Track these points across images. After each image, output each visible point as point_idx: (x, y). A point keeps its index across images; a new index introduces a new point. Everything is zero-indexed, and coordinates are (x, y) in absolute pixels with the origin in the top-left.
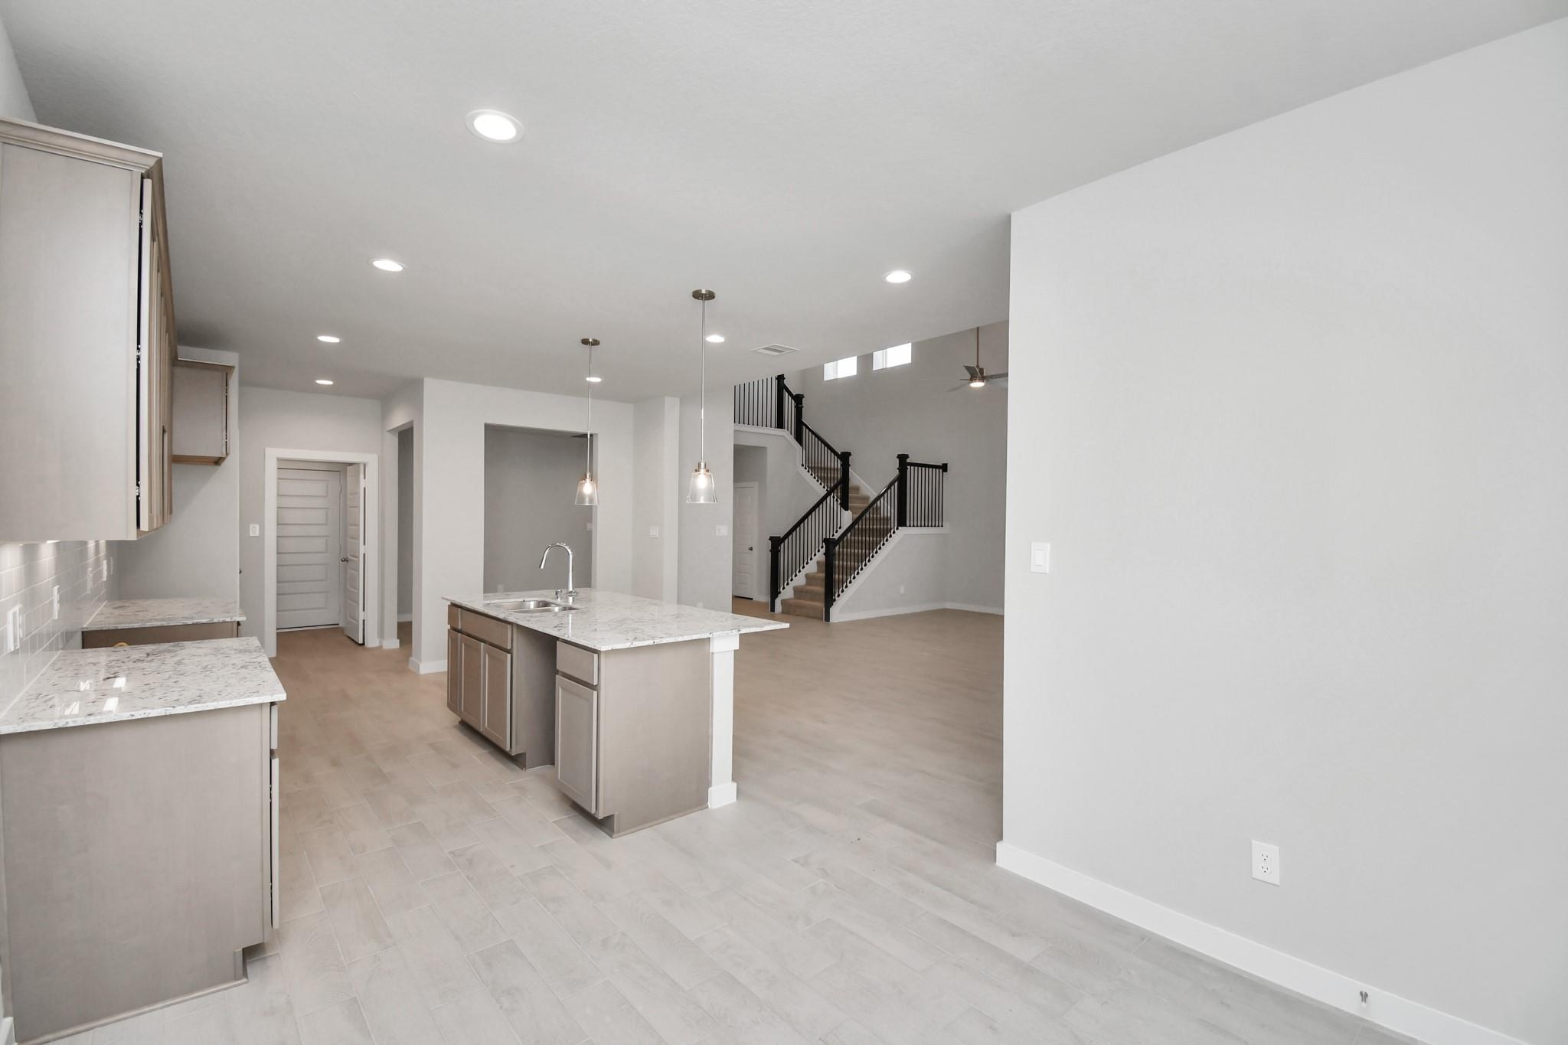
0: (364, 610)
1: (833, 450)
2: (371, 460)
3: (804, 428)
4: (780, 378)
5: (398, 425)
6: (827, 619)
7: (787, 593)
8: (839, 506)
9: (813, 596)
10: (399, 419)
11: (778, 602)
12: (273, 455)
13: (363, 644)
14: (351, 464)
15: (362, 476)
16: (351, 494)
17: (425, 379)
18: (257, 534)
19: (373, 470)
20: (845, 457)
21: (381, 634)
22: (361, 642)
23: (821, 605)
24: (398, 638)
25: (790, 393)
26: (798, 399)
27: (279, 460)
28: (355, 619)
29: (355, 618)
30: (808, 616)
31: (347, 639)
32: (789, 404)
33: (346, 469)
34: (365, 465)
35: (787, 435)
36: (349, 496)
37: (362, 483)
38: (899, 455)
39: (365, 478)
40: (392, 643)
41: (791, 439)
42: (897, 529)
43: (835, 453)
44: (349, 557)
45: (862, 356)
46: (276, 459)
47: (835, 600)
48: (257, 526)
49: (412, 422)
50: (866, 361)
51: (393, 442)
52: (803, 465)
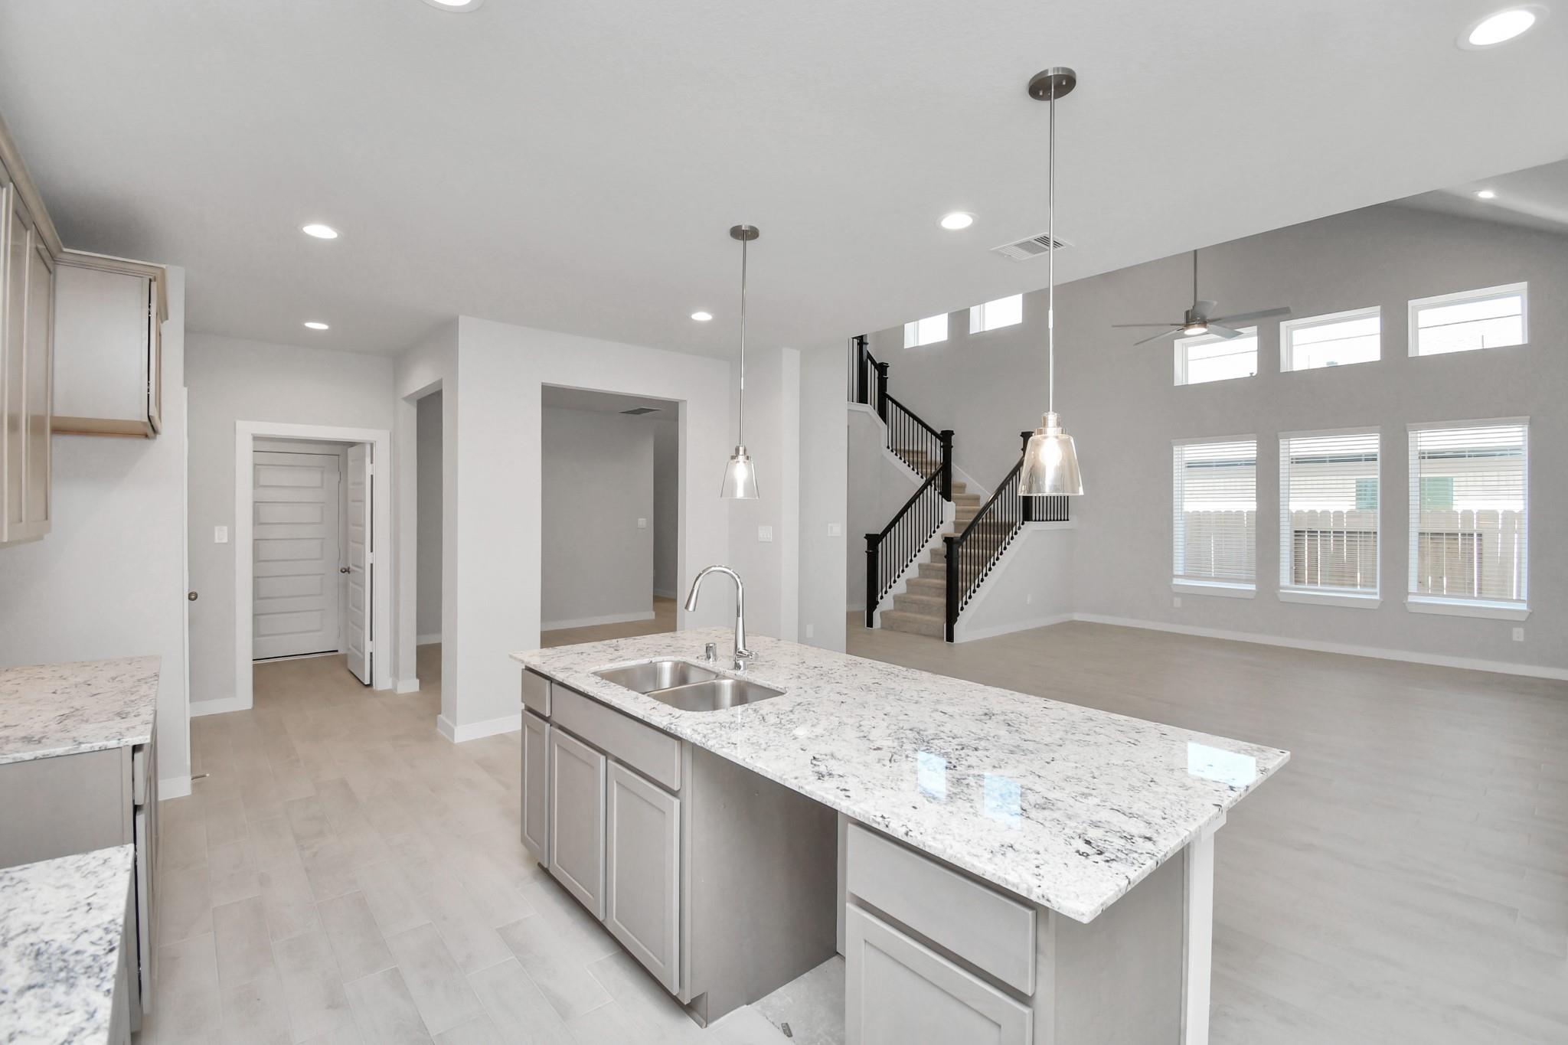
0: (371, 640)
1: (929, 429)
2: (379, 437)
3: (890, 402)
4: (861, 341)
5: (420, 388)
6: (950, 637)
7: (886, 603)
8: (940, 496)
9: (925, 608)
10: (420, 380)
11: (876, 614)
12: (246, 430)
13: (370, 685)
14: (352, 444)
15: (368, 460)
16: (354, 484)
17: (461, 317)
18: (225, 540)
19: (382, 453)
20: (946, 438)
21: (395, 673)
22: (367, 682)
23: (941, 621)
24: (418, 676)
25: (873, 362)
26: (882, 368)
27: (256, 438)
28: (360, 652)
29: (360, 648)
30: (918, 633)
31: (348, 673)
32: (872, 374)
33: (347, 451)
34: (372, 445)
35: (870, 410)
36: (350, 487)
37: (369, 469)
38: (1022, 433)
39: (372, 463)
40: (410, 685)
41: (875, 414)
42: (1023, 524)
43: (933, 432)
44: (351, 567)
45: (952, 313)
46: (251, 437)
47: (958, 615)
48: (225, 528)
49: (440, 382)
50: (959, 320)
51: (409, 415)
52: (888, 447)
